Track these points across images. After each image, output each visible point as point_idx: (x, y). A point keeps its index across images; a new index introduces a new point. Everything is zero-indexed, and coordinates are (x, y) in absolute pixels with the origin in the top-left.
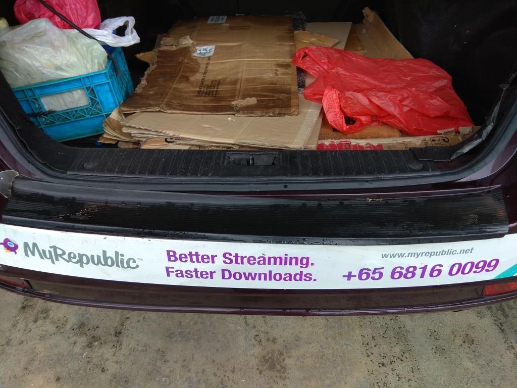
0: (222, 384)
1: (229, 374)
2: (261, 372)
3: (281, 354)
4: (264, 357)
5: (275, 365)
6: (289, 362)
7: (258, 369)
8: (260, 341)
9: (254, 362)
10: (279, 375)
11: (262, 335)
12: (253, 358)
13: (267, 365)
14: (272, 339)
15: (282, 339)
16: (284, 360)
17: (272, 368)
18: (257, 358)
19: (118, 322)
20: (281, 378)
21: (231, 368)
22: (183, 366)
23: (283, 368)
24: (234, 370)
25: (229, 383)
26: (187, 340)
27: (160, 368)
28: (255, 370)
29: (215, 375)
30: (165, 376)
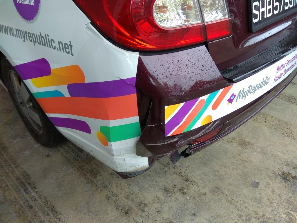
1: (240, 157)
2: (246, 149)
3: (242, 140)
4: (239, 144)
5: (245, 144)
6: (247, 140)
7: (244, 148)
8: (231, 142)
9: (240, 148)
10: (251, 145)
11: (229, 140)
12: (238, 147)
13: (244, 145)
14: (233, 139)
15: (235, 136)
16: (245, 140)
18: (238, 146)
19: (180, 177)
20: (252, 145)
21: (238, 155)
22: (225, 167)
23: (248, 142)
24: (239, 154)
25: (244, 159)
26: (212, 160)
27: (220, 174)
28: (244, 149)
29: (237, 160)
30: (226, 175)
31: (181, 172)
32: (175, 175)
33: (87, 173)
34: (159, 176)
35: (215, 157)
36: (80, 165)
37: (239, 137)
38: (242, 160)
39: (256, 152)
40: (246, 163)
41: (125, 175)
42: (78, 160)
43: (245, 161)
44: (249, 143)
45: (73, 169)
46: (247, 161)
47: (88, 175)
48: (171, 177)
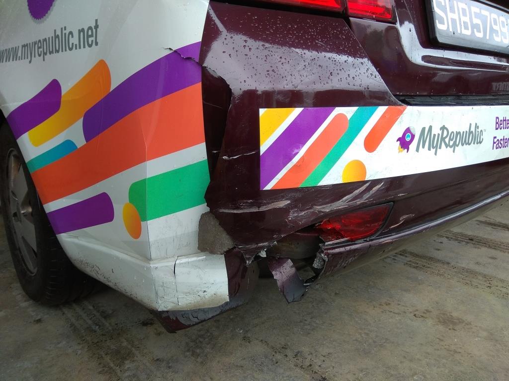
0: (451, 351)
1: (442, 343)
2: (454, 329)
3: (444, 314)
5: (453, 321)
6: (455, 314)
7: (450, 329)
8: (422, 316)
9: (441, 328)
10: (464, 324)
11: (416, 313)
12: (437, 326)
13: (449, 324)
14: (425, 312)
15: (430, 307)
17: (454, 324)
18: (437, 324)
19: (308, 374)
20: (468, 324)
21: (437, 340)
22: (411, 361)
23: (458, 319)
24: (440, 339)
25: (453, 347)
26: (381, 346)
27: (400, 374)
28: (450, 331)
29: (438, 350)
30: (413, 376)
31: (311, 365)
32: (298, 370)
33: (106, 354)
34: (262, 371)
35: (388, 341)
36: (96, 341)
37: (439, 309)
38: (448, 350)
39: (478, 337)
40: (457, 357)
41: (174, 319)
42: (95, 332)
43: (455, 352)
44: (461, 321)
45: (80, 347)
46: (460, 353)
47: (107, 359)
48: (288, 373)
